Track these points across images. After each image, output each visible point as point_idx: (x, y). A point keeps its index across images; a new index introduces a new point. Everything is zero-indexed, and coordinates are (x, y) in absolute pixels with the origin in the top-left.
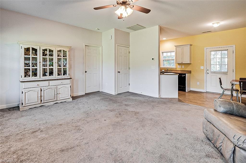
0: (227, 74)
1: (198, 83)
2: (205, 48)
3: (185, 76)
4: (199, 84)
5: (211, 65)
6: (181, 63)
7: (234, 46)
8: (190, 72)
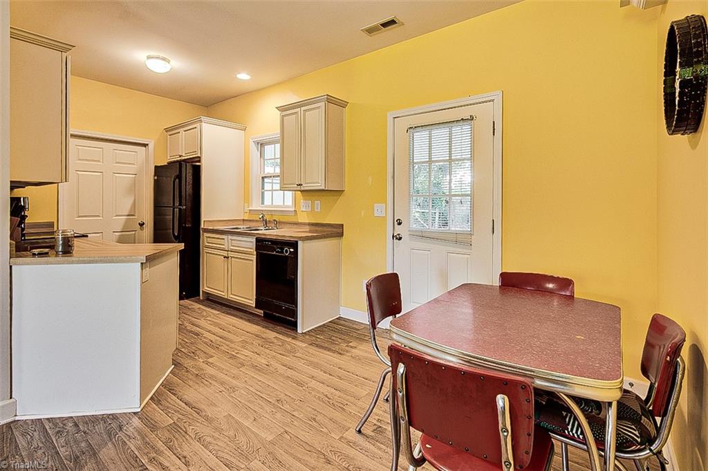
0: (469, 245)
5: (410, 196)
7: (498, 100)
8: (338, 231)
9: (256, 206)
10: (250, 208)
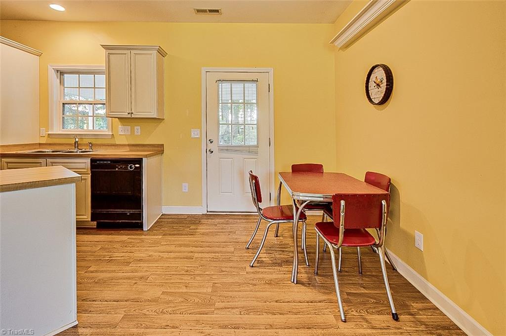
0: (256, 153)
1: (185, 187)
2: (203, 72)
3: (141, 168)
4: (187, 188)
5: (219, 124)
6: (129, 116)
8: (159, 150)
9: (57, 130)
10: (49, 133)
